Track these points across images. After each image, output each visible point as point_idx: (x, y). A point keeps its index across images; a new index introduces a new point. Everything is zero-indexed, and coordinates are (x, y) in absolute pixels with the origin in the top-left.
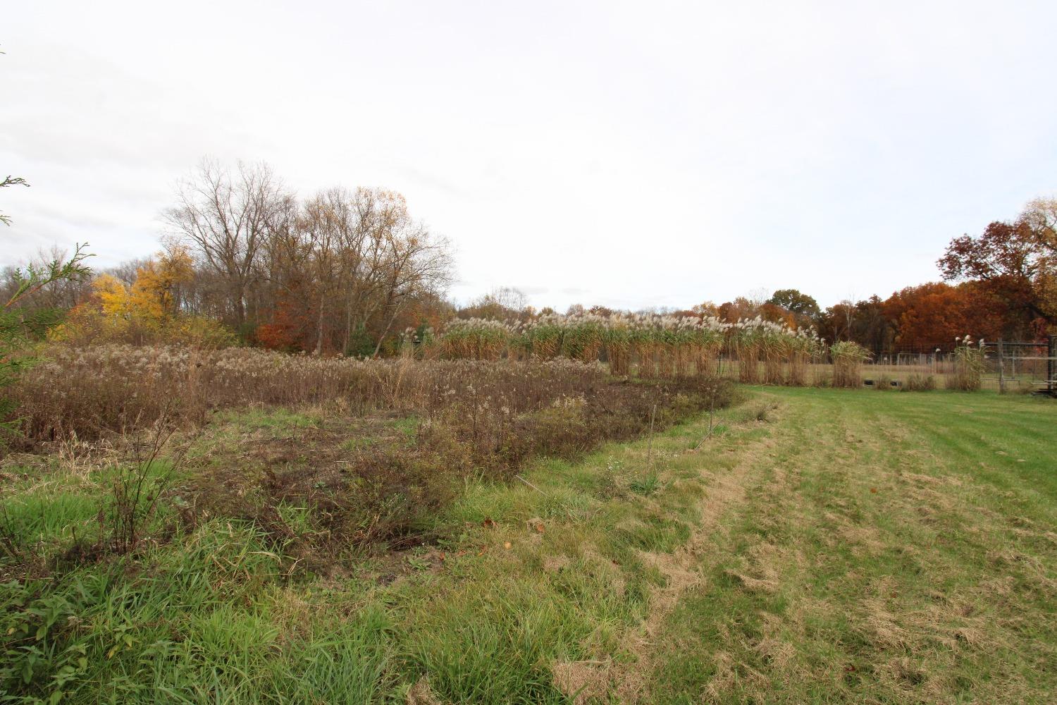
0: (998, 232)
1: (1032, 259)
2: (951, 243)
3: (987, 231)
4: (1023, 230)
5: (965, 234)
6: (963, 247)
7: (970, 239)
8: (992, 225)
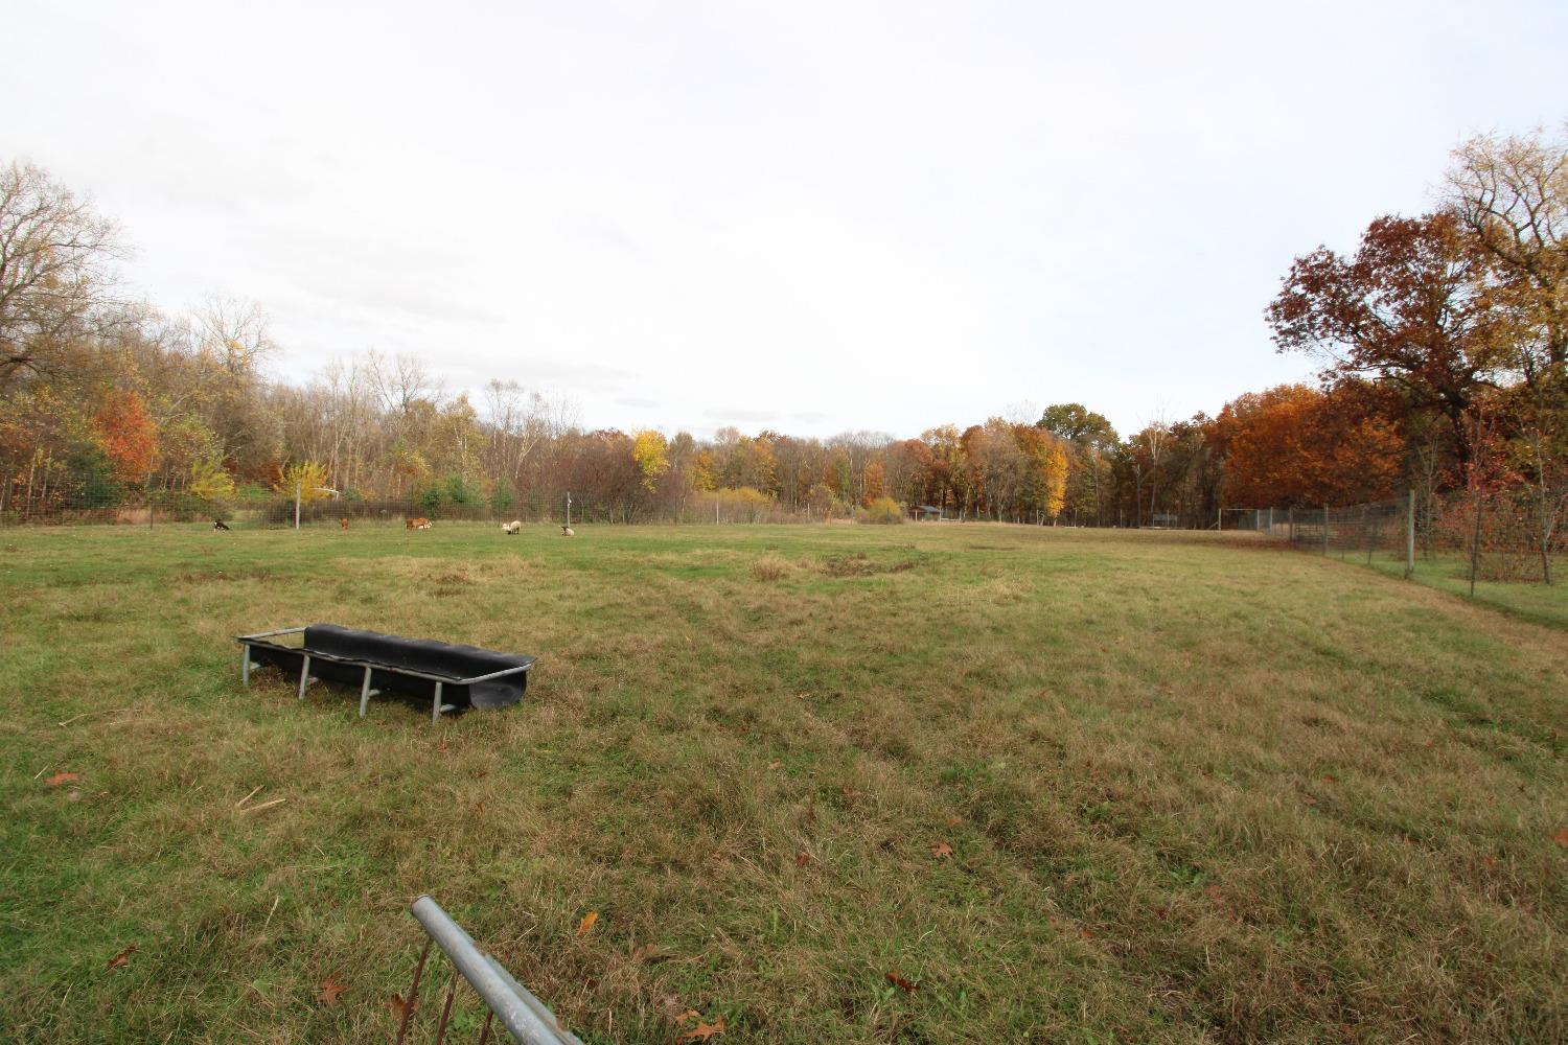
0: (1391, 238)
1: (1460, 297)
2: (1293, 269)
3: (1367, 240)
4: (1440, 229)
5: (1322, 246)
6: (1316, 275)
7: (1331, 256)
8: (1374, 226)
